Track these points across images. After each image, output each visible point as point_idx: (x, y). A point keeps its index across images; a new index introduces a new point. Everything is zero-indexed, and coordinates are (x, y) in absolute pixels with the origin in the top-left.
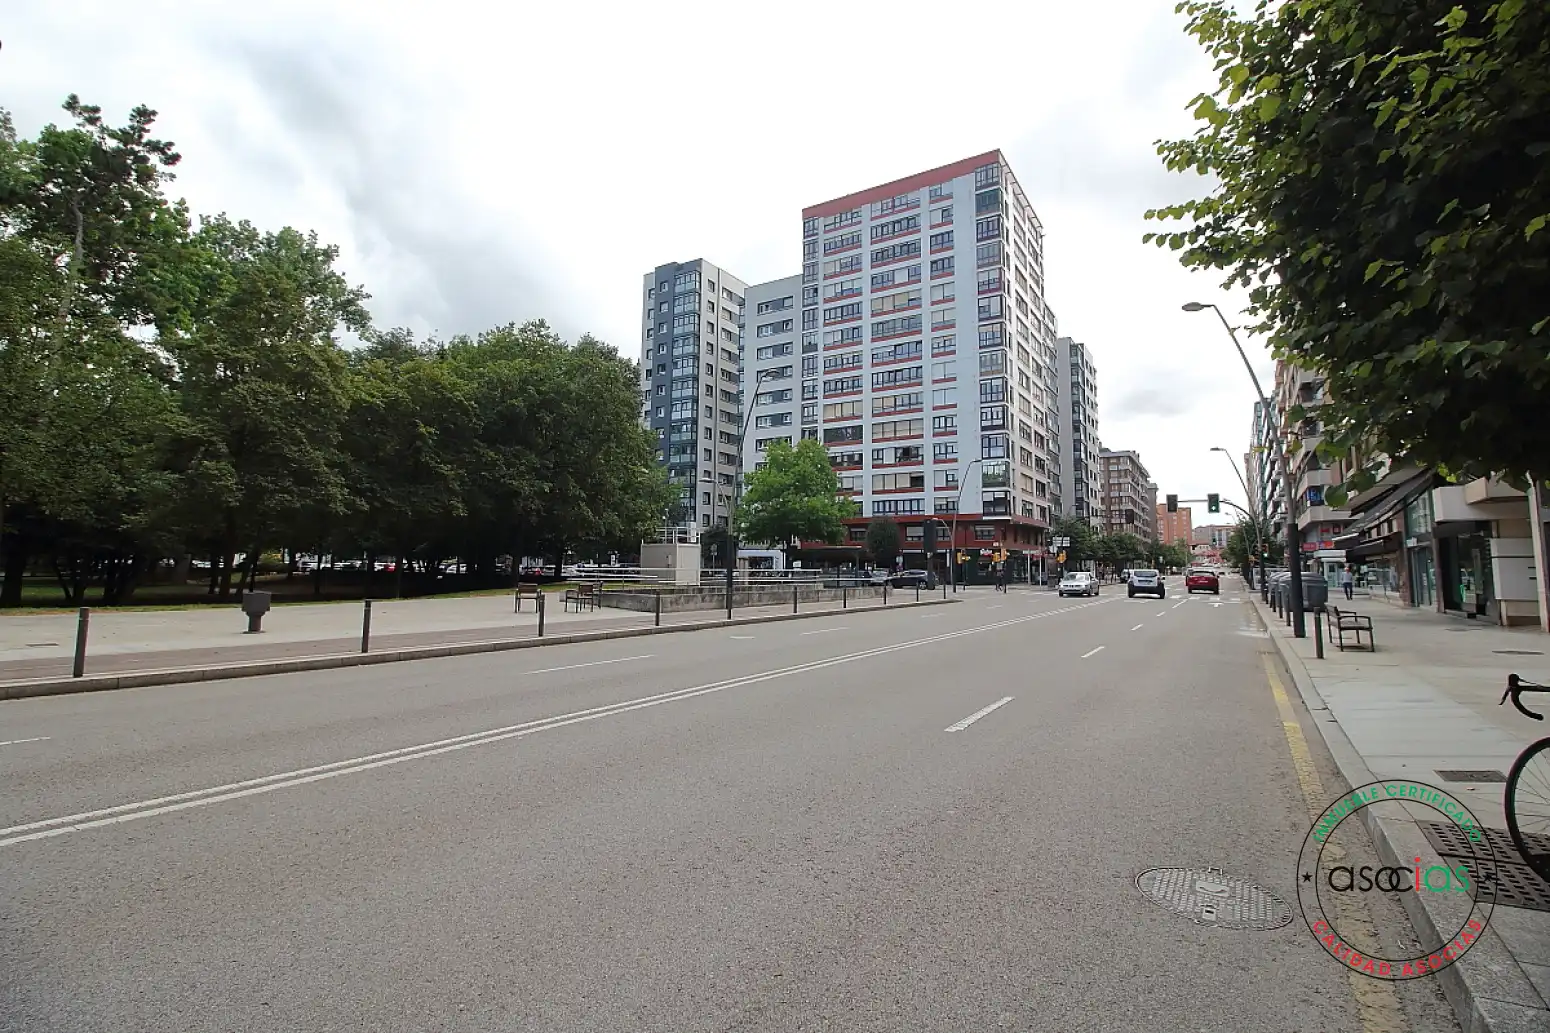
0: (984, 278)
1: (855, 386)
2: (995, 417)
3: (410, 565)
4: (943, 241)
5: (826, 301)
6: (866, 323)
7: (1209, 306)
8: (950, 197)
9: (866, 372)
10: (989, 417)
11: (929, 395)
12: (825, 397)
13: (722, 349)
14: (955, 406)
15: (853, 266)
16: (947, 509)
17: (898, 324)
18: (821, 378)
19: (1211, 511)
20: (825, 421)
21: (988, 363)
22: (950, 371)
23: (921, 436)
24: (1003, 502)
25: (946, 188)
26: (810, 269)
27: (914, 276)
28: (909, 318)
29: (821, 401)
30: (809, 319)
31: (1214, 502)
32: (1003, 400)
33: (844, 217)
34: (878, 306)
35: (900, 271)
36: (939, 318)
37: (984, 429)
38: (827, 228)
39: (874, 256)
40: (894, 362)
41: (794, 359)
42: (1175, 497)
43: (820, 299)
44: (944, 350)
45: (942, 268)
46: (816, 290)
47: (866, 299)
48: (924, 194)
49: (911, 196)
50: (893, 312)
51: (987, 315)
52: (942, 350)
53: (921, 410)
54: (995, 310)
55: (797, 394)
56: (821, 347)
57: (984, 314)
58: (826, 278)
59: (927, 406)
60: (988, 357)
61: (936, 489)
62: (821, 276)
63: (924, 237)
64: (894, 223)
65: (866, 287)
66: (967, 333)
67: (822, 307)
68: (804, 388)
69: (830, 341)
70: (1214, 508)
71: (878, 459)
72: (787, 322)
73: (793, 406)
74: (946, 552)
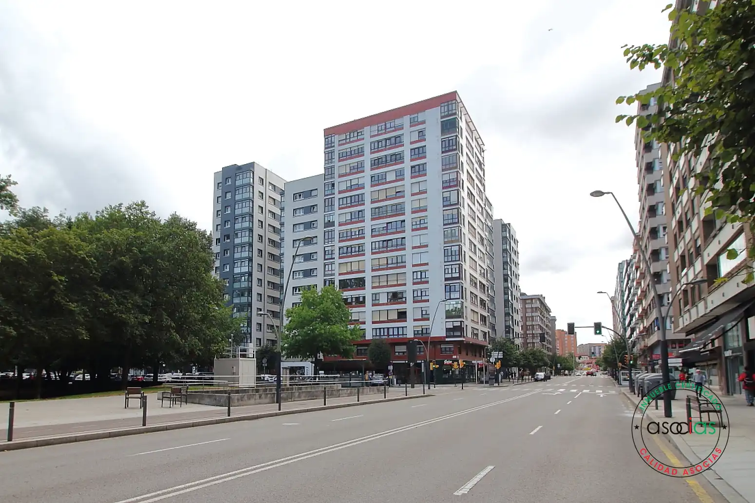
0: (446, 178)
1: (360, 251)
2: (454, 271)
3: (48, 374)
4: (419, 153)
5: (340, 192)
6: (368, 207)
7: (609, 193)
8: (423, 122)
9: (368, 241)
10: (450, 272)
11: (410, 256)
12: (340, 258)
13: (269, 225)
14: (427, 264)
15: (358, 169)
16: (422, 334)
17: (389, 209)
18: (338, 245)
19: (596, 333)
20: (340, 274)
21: (450, 235)
22: (424, 241)
23: (405, 284)
24: (460, 329)
25: (421, 117)
26: (329, 170)
27: (400, 176)
28: (396, 205)
29: (337, 261)
30: (329, 204)
31: (598, 327)
32: (459, 260)
33: (352, 134)
34: (375, 196)
35: (390, 172)
36: (416, 205)
37: (446, 279)
38: (340, 143)
39: (373, 162)
40: (386, 234)
41: (318, 232)
42: (573, 324)
43: (336, 191)
44: (420, 226)
45: (419, 171)
46: (333, 185)
47: (367, 191)
48: (406, 120)
49: (398, 122)
50: (386, 200)
51: (448, 203)
52: (418, 226)
53: (405, 267)
54: (454, 199)
55: (321, 254)
56: (336, 224)
57: (447, 203)
58: (340, 176)
59: (409, 265)
60: (449, 231)
61: (415, 320)
62: (336, 175)
63: (406, 150)
64: (386, 139)
65: (367, 182)
66: (435, 216)
67: (337, 196)
68: (325, 252)
69: (343, 219)
70: (598, 332)
71: (376, 300)
72: (313, 206)
73: (318, 264)
74: (421, 362)
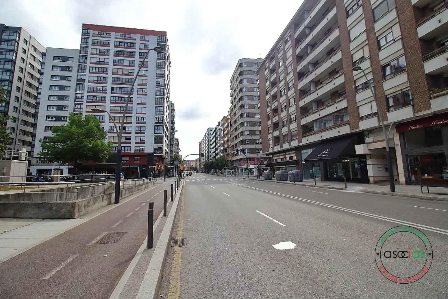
0: (158, 72)
1: (103, 100)
2: (160, 120)
4: (144, 56)
5: (91, 63)
6: (110, 77)
8: (148, 41)
9: (109, 95)
10: (158, 120)
11: (135, 108)
12: (87, 102)
13: (28, 72)
14: (145, 114)
15: (106, 53)
16: (140, 151)
17: (124, 80)
18: (86, 94)
20: (86, 112)
21: (158, 101)
22: (144, 101)
23: (131, 123)
24: (161, 149)
25: (147, 37)
26: (84, 48)
27: (132, 64)
28: (129, 79)
29: (85, 103)
30: (82, 68)
32: (163, 114)
33: (102, 33)
34: (115, 71)
35: (126, 61)
36: (141, 82)
37: (155, 123)
38: (94, 35)
39: (115, 52)
40: (121, 94)
41: (73, 83)
43: (88, 61)
44: (142, 93)
45: (143, 64)
46: (86, 58)
47: (111, 67)
48: (138, 36)
49: (133, 36)
50: (122, 75)
51: (159, 85)
52: (141, 93)
53: (132, 113)
54: (162, 84)
55: (72, 98)
56: (87, 81)
57: (158, 85)
58: (91, 54)
59: (134, 112)
60: (158, 99)
61: (136, 143)
62: (89, 52)
63: (137, 51)
64: (125, 43)
65: (111, 62)
66: (151, 90)
67: (88, 65)
68: (76, 97)
69: (92, 79)
71: (111, 130)
72: (69, 67)
73: (70, 103)
74: (138, 167)
